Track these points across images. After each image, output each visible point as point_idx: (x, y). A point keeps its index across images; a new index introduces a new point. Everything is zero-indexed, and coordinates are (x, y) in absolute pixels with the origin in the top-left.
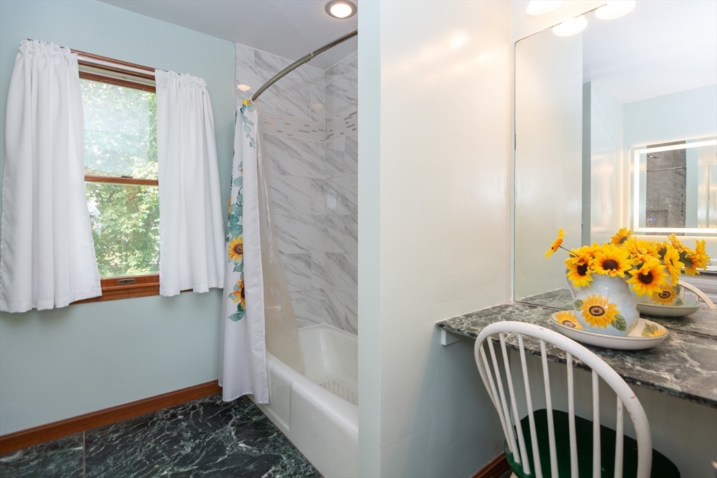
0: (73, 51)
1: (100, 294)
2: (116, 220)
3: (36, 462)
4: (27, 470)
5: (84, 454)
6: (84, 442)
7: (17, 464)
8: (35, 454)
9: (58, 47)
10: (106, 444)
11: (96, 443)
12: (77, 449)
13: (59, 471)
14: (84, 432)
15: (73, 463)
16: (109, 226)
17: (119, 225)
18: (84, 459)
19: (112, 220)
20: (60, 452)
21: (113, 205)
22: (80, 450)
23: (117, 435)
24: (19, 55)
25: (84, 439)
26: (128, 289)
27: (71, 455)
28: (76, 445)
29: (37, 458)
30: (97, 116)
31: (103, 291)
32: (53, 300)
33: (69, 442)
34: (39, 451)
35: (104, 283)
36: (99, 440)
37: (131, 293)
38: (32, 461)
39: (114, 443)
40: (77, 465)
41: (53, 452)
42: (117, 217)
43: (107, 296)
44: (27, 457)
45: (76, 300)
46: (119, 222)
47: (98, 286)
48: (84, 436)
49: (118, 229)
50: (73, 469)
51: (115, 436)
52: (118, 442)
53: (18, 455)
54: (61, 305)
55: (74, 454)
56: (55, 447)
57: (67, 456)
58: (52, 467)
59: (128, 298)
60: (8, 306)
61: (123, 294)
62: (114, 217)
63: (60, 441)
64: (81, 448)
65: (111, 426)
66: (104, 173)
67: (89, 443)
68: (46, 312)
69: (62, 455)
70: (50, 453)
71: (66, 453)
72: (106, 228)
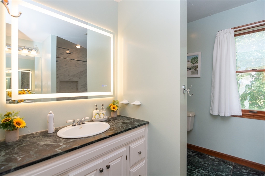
0: (232, 29)
1: (241, 115)
2: (260, 86)
3: (217, 163)
4: (215, 163)
5: (232, 170)
6: (233, 166)
7: (213, 160)
8: (218, 160)
9: (227, 29)
10: (241, 172)
11: (237, 169)
12: (230, 167)
13: (223, 170)
14: (234, 163)
15: (228, 170)
16: (256, 89)
17: (261, 88)
18: (232, 171)
19: (258, 86)
20: (225, 164)
21: (259, 80)
22: (231, 168)
23: (246, 171)
24: (216, 37)
25: (233, 165)
26: (253, 115)
27: (228, 167)
28: (230, 165)
29: (218, 162)
30: (252, 45)
31: (242, 114)
32: (224, 114)
33: (228, 163)
34: (219, 160)
35: (243, 111)
36: (238, 169)
37: (255, 117)
38: (217, 162)
39: (244, 173)
40: (229, 172)
41: (223, 163)
42: (260, 85)
43: (244, 116)
44: (216, 160)
45: (232, 115)
46: (261, 87)
47: (240, 112)
48: (233, 164)
49: (261, 90)
50: (228, 172)
51: (245, 171)
52: (245, 174)
53: (213, 158)
54: (226, 116)
55: (229, 167)
56: (224, 162)
57: (227, 167)
58: (221, 167)
59: (253, 119)
60: (212, 113)
61: (251, 117)
62: (259, 85)
63: (226, 161)
64: (232, 167)
65: (244, 166)
66: (255, 67)
67: (235, 167)
68: (222, 117)
69: (225, 166)
70: (222, 163)
71: (226, 166)
72: (255, 89)
